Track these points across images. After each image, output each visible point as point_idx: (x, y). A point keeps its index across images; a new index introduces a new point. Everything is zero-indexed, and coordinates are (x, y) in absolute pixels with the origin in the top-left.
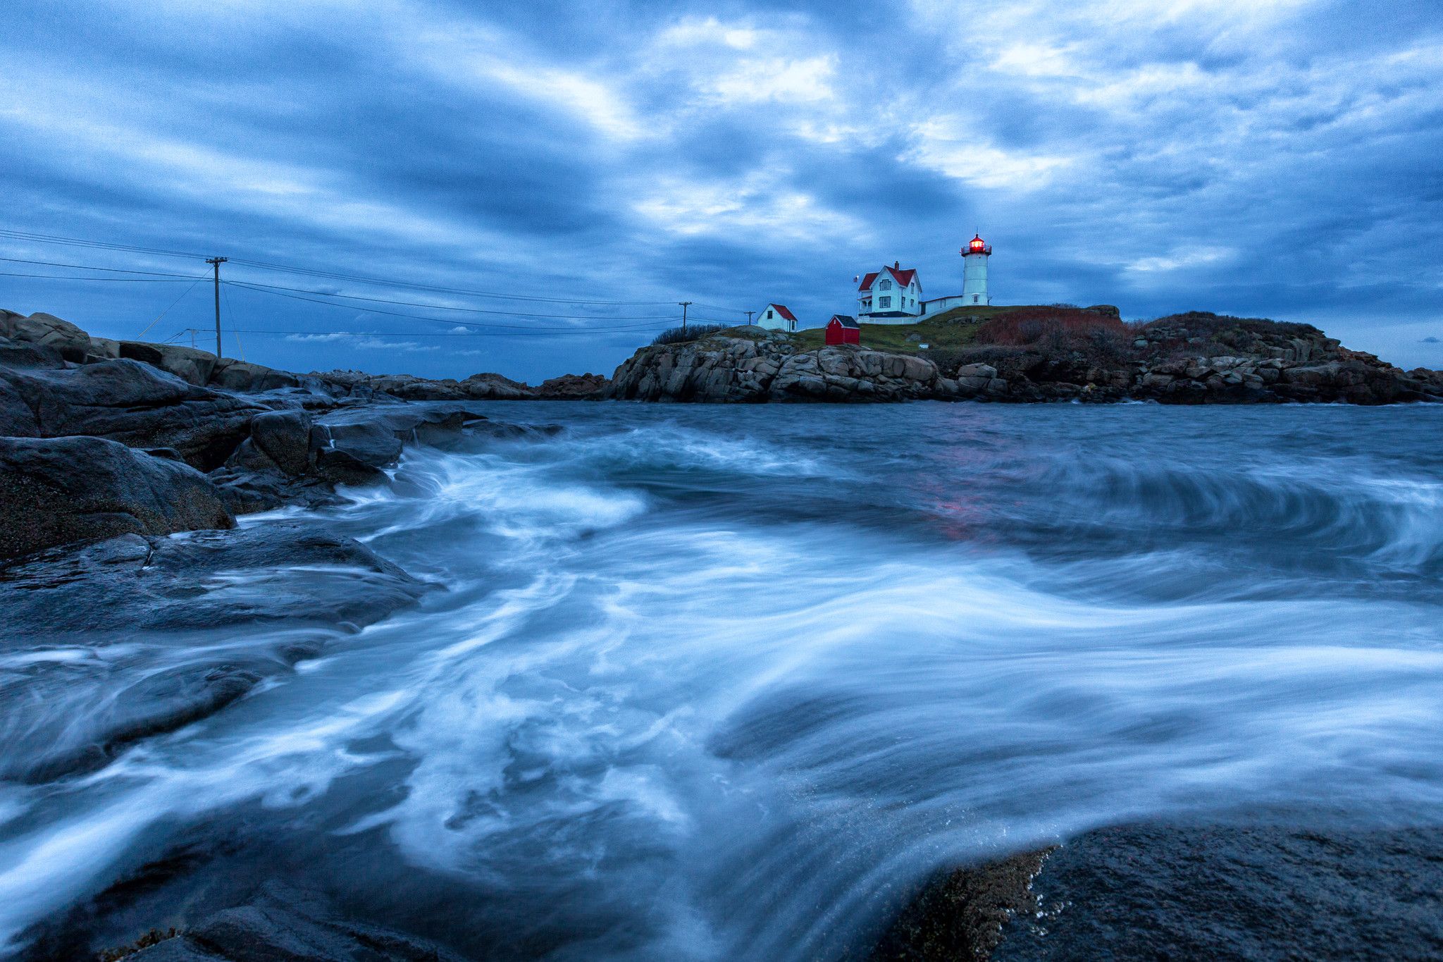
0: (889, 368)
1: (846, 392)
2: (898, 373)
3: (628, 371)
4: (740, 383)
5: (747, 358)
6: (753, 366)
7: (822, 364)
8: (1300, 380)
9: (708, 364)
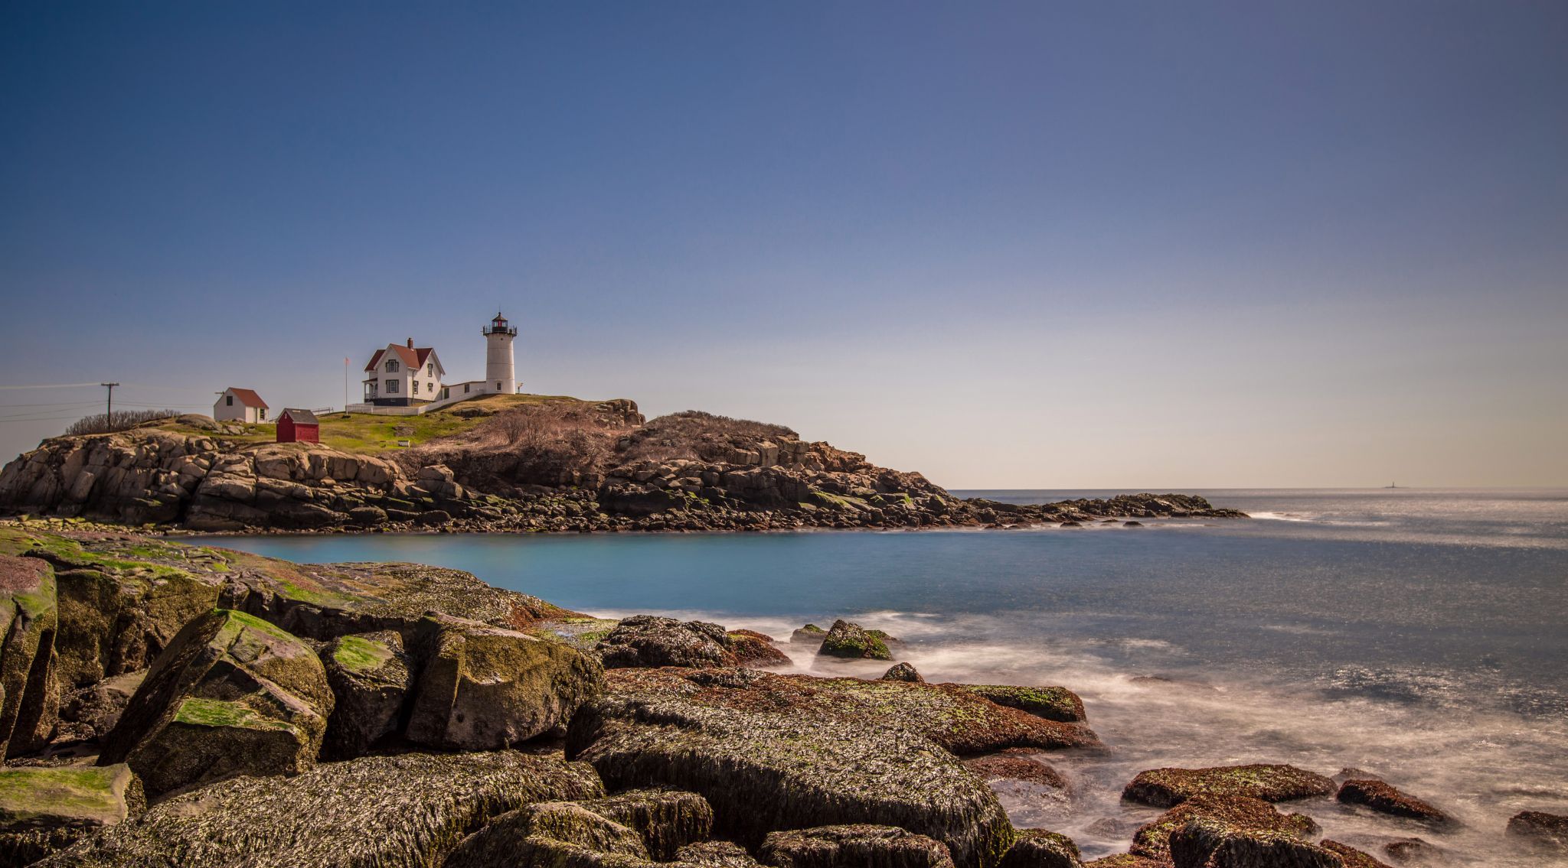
0: (341, 470)
1: (279, 497)
2: (351, 475)
3: (20, 470)
4: (160, 486)
5: (174, 456)
6: (179, 467)
7: (258, 466)
8: (733, 483)
9: (125, 463)
